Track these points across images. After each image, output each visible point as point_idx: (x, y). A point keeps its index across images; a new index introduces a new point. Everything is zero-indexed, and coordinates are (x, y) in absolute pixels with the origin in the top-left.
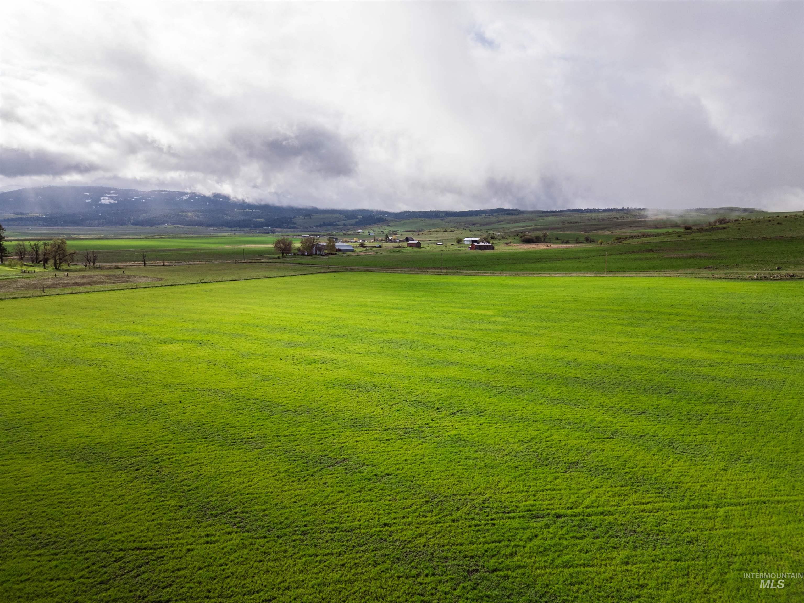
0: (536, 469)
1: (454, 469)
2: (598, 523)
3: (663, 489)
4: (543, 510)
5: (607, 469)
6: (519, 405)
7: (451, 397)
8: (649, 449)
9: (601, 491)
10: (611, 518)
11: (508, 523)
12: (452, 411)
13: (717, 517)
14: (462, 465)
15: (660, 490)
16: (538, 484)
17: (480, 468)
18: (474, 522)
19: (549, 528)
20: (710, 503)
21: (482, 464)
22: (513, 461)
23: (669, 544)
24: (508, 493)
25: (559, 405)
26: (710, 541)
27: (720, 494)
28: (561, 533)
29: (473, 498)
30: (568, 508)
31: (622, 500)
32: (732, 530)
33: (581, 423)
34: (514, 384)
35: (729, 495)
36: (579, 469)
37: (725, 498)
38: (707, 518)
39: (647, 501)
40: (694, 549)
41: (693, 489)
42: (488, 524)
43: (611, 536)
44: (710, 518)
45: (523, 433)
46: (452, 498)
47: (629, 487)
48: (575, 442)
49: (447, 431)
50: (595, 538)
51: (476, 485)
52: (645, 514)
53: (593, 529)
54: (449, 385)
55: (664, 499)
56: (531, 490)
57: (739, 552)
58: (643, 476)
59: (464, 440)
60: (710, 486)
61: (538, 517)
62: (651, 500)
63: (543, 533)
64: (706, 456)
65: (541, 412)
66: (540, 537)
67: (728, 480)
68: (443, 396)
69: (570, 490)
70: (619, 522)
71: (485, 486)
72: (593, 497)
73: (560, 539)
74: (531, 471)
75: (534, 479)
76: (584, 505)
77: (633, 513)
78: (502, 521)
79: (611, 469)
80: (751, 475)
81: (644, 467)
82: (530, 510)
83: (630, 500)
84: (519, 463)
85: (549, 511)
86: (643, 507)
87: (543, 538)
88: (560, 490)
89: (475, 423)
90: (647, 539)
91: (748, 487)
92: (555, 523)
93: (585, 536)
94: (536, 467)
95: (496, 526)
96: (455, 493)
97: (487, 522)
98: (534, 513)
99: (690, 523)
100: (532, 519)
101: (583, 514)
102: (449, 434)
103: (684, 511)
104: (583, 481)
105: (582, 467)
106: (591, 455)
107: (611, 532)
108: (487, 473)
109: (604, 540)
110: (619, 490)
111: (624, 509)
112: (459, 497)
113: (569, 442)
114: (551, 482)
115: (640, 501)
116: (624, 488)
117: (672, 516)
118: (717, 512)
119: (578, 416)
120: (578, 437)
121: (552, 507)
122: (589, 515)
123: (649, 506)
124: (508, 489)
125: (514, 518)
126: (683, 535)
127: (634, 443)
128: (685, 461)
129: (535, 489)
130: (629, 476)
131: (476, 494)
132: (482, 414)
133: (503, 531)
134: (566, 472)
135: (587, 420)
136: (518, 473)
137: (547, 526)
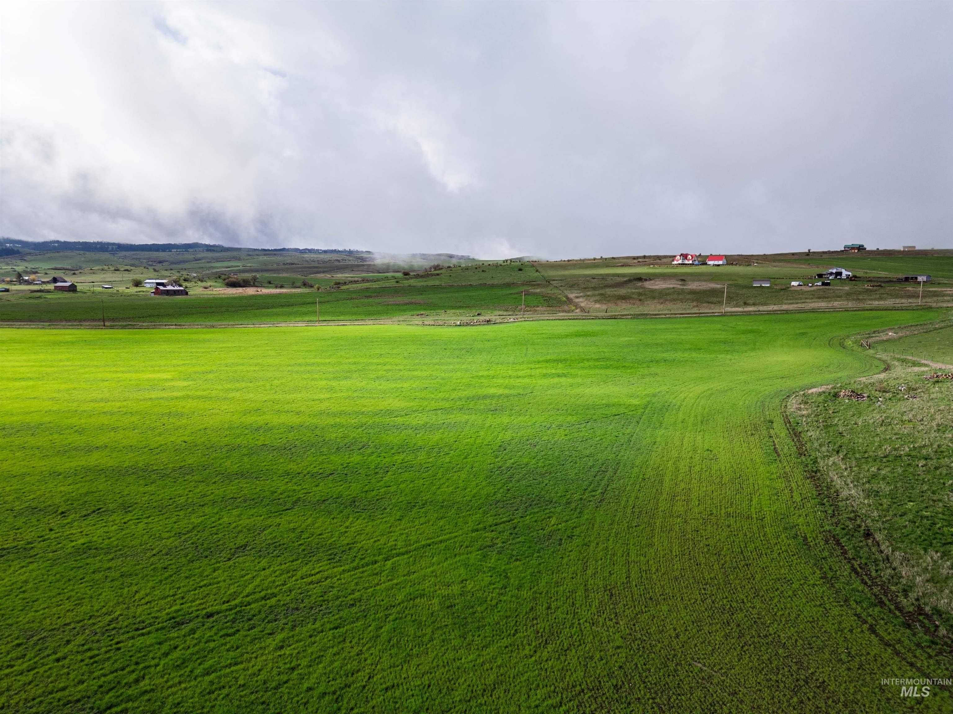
0: (191, 564)
1: (72, 590)
2: (257, 610)
3: (335, 555)
4: (192, 613)
5: (280, 545)
6: (184, 489)
7: (86, 494)
8: (330, 513)
9: (267, 572)
10: (273, 601)
11: (139, 642)
12: (85, 513)
13: (384, 571)
14: (85, 582)
15: (333, 556)
16: (191, 583)
17: (112, 581)
18: (89, 654)
19: (194, 634)
20: (381, 557)
21: (118, 574)
22: (161, 561)
23: (331, 612)
24: (147, 603)
25: (237, 481)
26: (372, 598)
27: (392, 546)
28: (208, 635)
29: (94, 621)
30: (224, 603)
31: (289, 577)
32: (395, 581)
33: (259, 497)
34: (183, 464)
35: (399, 544)
36: (247, 553)
37: (395, 549)
38: (374, 574)
39: (317, 570)
40: (355, 611)
41: (366, 547)
42: (111, 650)
43: (269, 622)
44: (377, 574)
45: (182, 524)
46: (62, 629)
47: (300, 561)
48: (247, 521)
49: (72, 541)
50: (249, 630)
51: (102, 604)
52: (312, 586)
53: (250, 620)
54: (88, 478)
55: (335, 565)
56: (180, 592)
57: (397, 602)
58: (318, 544)
59: (96, 549)
60: (383, 540)
61: (183, 624)
62: (321, 569)
63: (185, 641)
64: (385, 509)
65: (212, 493)
66: (179, 649)
67: (400, 529)
68: (74, 494)
69: (231, 580)
70: (282, 603)
71: (115, 601)
72: (257, 581)
73: (206, 643)
74: (184, 568)
75: (187, 577)
76: (245, 594)
77: (299, 588)
78: (132, 641)
79: (284, 544)
80: (422, 520)
81: (320, 535)
82: (174, 618)
83: (299, 574)
84: (169, 562)
85: (198, 612)
86: (310, 579)
87: (183, 648)
88: (218, 583)
89: (116, 522)
90: (309, 613)
91: (418, 532)
92: (203, 625)
93: (238, 631)
94: (192, 562)
95: (122, 650)
96: (68, 621)
97: (110, 648)
98: (177, 620)
99: (357, 584)
100: (173, 628)
101: (241, 604)
102: (74, 544)
103: (352, 573)
104: (250, 566)
105: (251, 550)
106: (265, 532)
107: (271, 617)
108: (123, 584)
109: (259, 629)
110: (289, 566)
111: (289, 587)
112: (73, 625)
113: (240, 522)
114: (207, 576)
115: (309, 573)
116: (294, 563)
117: (340, 581)
118: (384, 566)
119: (258, 490)
120: (252, 515)
121: (204, 606)
122: (249, 604)
123: (318, 576)
124: (147, 599)
125: (149, 633)
126: (347, 599)
127: (315, 510)
128: (364, 519)
129: (185, 589)
130: (303, 547)
131: (100, 616)
132: (130, 509)
133: (130, 654)
134: (229, 559)
135: (267, 493)
136: (167, 575)
137: (193, 631)
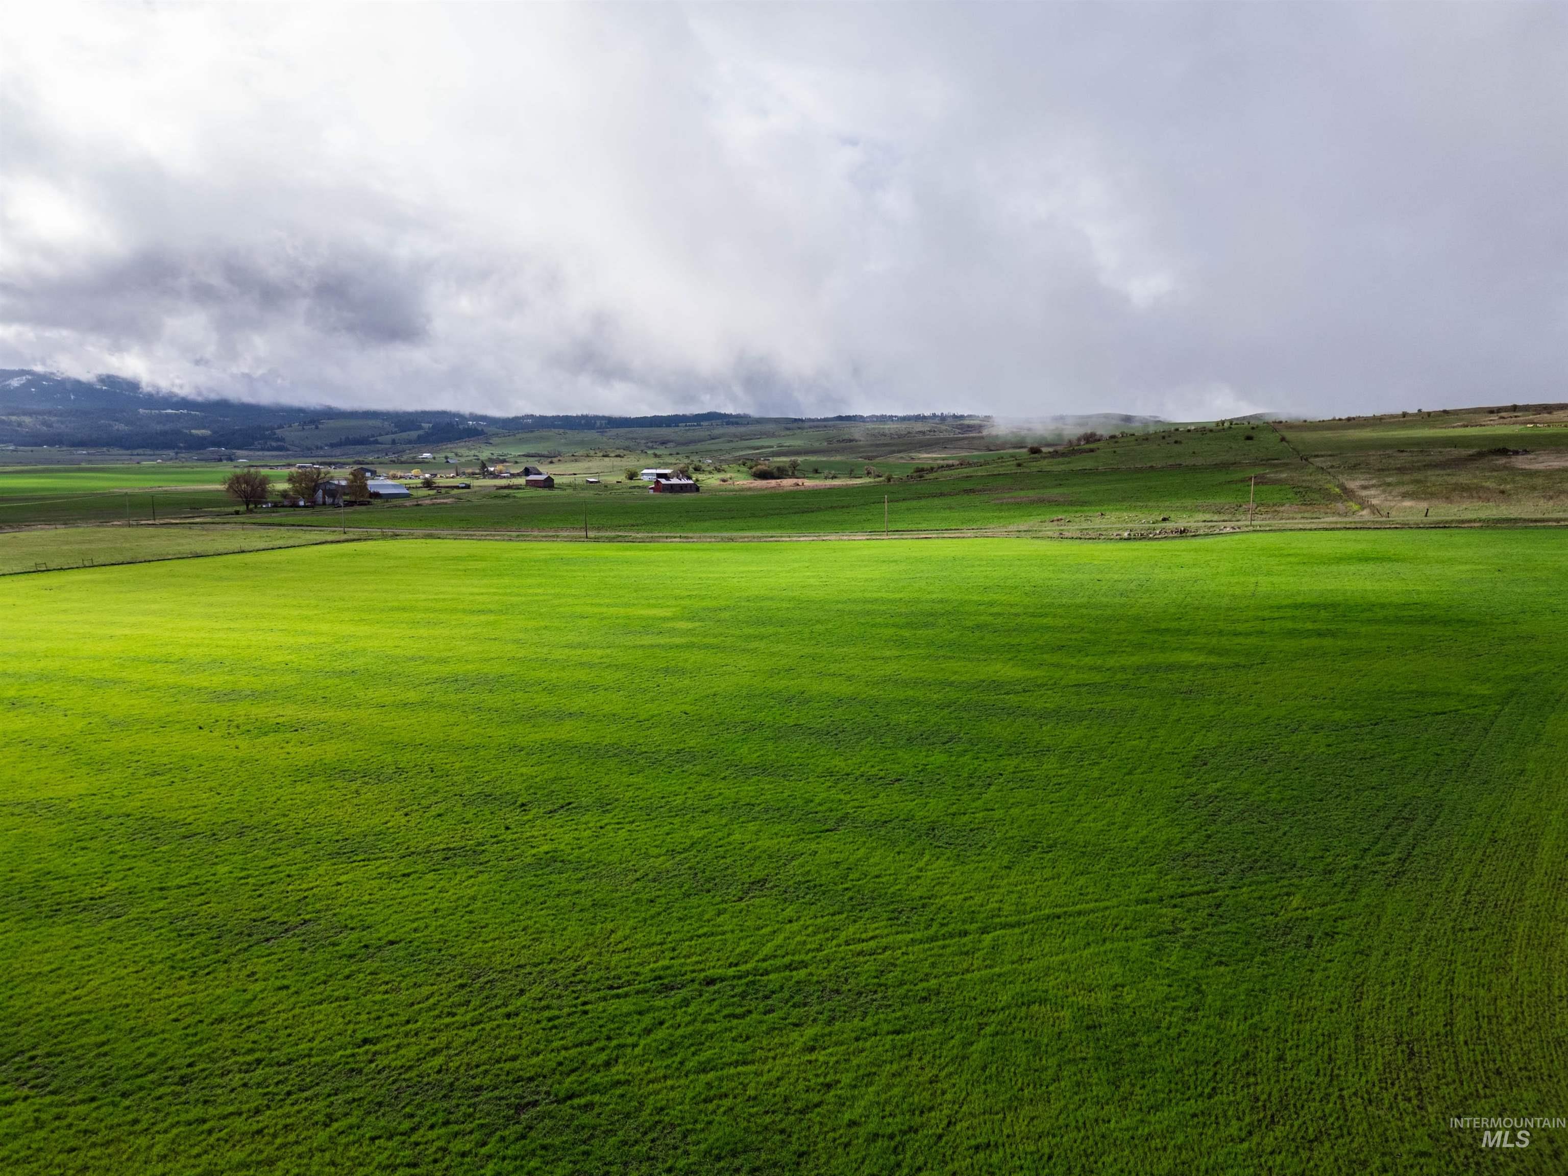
0: (687, 900)
1: (530, 918)
2: (778, 985)
3: (900, 913)
4: (685, 974)
5: (815, 886)
6: (682, 784)
7: (554, 780)
8: (894, 843)
9: (795, 926)
10: (802, 974)
11: (613, 1006)
12: (550, 808)
13: (979, 950)
14: (548, 908)
15: (896, 914)
16: (685, 929)
17: (581, 910)
18: (547, 1014)
19: (687, 1006)
20: (974, 926)
21: (588, 902)
22: (647, 890)
23: (890, 1006)
24: (625, 950)
25: (755, 778)
26: (958, 993)
27: (992, 910)
28: (707, 1011)
29: (556, 967)
30: (731, 965)
31: (827, 939)
32: (997, 970)
33: (786, 807)
34: (682, 746)
35: (1007, 908)
36: (766, 892)
37: (999, 916)
38: (962, 953)
39: (871, 934)
40: (929, 1009)
41: (950, 906)
42: (575, 1012)
43: (794, 1006)
44: (967, 953)
45: (678, 836)
46: (514, 973)
47: (844, 915)
48: (768, 843)
49: (533, 847)
50: (765, 1013)
51: (567, 943)
52: (861, 959)
53: (767, 997)
54: (556, 758)
55: (900, 929)
56: (670, 939)
57: (1000, 1005)
58: (873, 892)
59: (562, 861)
60: (979, 898)
61: (672, 989)
62: (877, 932)
63: (675, 1016)
64: (984, 847)
65: (720, 794)
66: (666, 1025)
67: (1009, 884)
68: (538, 779)
69: (741, 931)
70: (815, 978)
71: (584, 942)
72: (779, 939)
73: (704, 1022)
74: (677, 905)
75: (680, 919)
76: (761, 956)
77: (842, 959)
78: (603, 1004)
79: (821, 885)
80: (1048, 873)
81: (877, 877)
82: (660, 978)
83: (843, 936)
84: (658, 893)
85: (694, 975)
86: (859, 947)
87: (672, 1026)
88: (724, 933)
89: (590, 825)
90: (856, 1001)
91: (1039, 893)
92: (701, 996)
93: (750, 1012)
94: (689, 896)
95: (590, 1015)
96: (522, 962)
97: (574, 1009)
98: (666, 981)
99: (933, 965)
100: (660, 992)
101: (755, 972)
102: (534, 851)
103: (927, 946)
104: (769, 913)
105: (772, 888)
106: (794, 863)
107: (797, 999)
108: (594, 917)
109: (781, 1013)
110: (828, 921)
111: (827, 955)
112: (528, 969)
113: (759, 843)
114: (709, 921)
115: (858, 936)
116: (837, 917)
117: (906, 957)
118: (980, 941)
119: (785, 795)
120: (776, 834)
121: (702, 966)
122: (766, 972)
123: (872, 944)
124: (626, 944)
125: (626, 995)
126: (917, 988)
127: (871, 836)
128: (948, 859)
129: (678, 936)
130: (850, 894)
131: (562, 961)
132: (609, 807)
133: (601, 1022)
134: (741, 899)
135: (800, 802)
136: (653, 911)
137: (686, 1002)
